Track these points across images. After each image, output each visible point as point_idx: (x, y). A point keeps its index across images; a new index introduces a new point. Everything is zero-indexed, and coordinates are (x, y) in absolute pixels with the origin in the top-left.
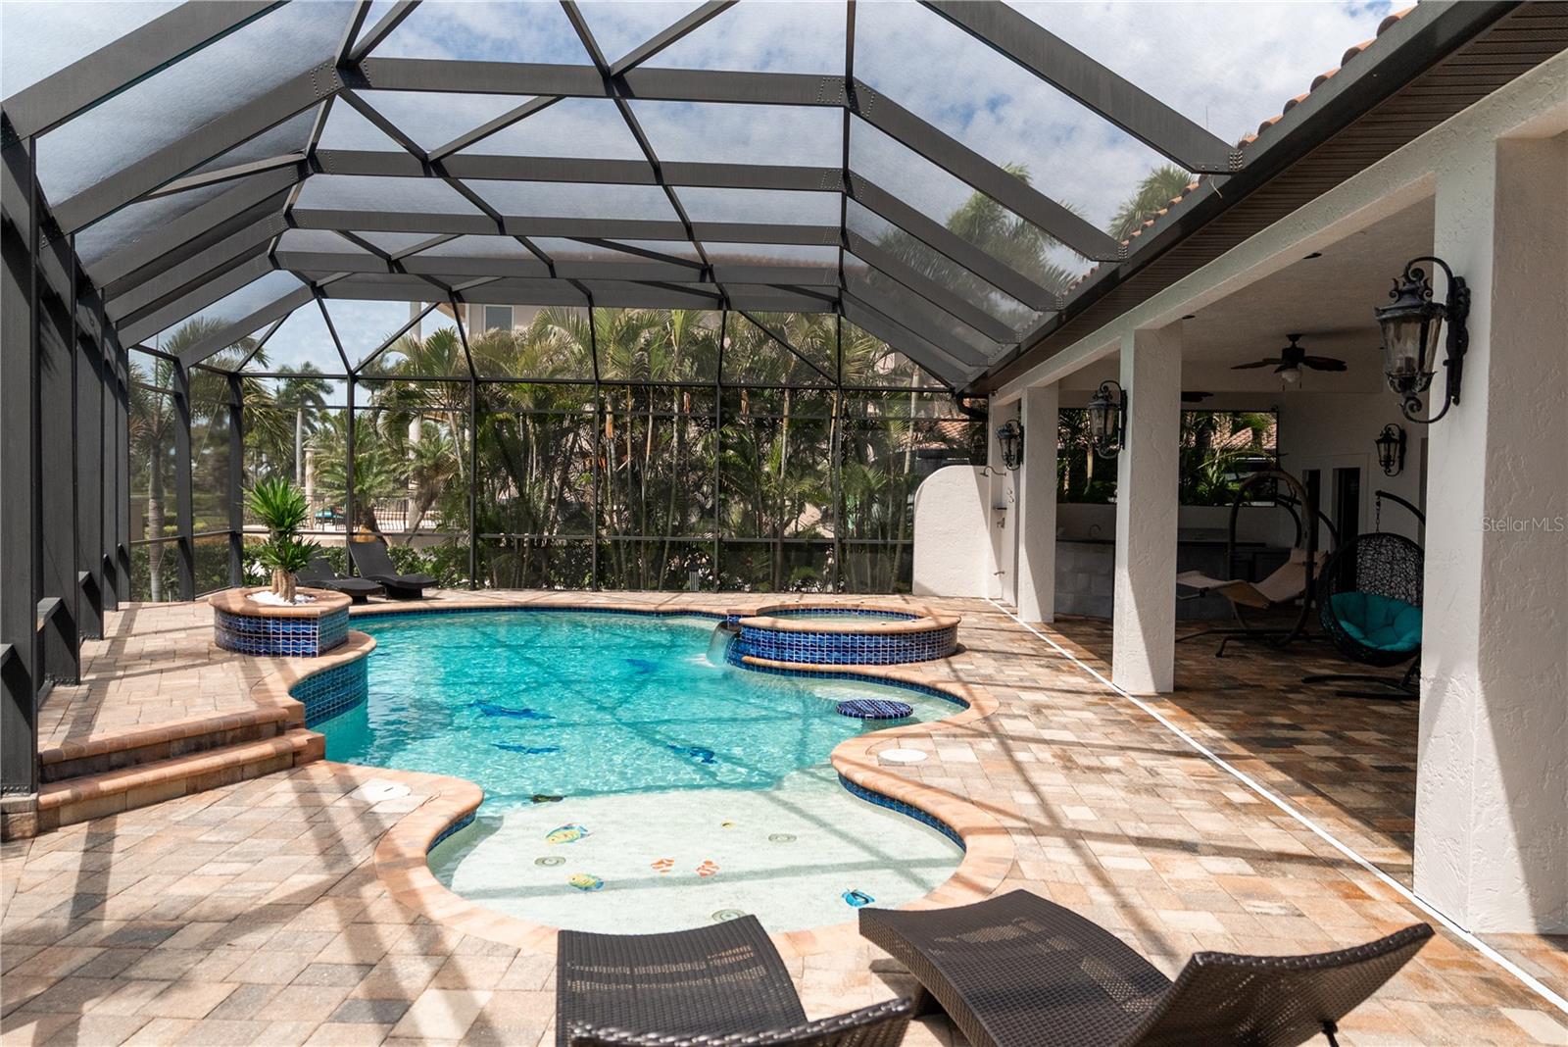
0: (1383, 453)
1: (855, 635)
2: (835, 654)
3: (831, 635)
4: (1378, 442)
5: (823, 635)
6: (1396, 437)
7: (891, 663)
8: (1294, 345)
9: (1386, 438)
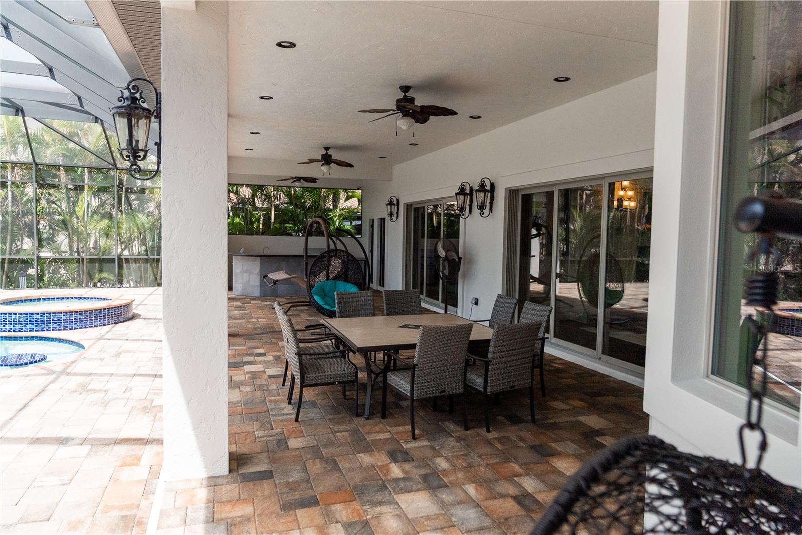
0: (390, 211)
1: (44, 313)
2: (30, 326)
3: (27, 314)
4: (387, 205)
5: (21, 314)
6: (395, 202)
7: (70, 329)
8: (327, 153)
9: (391, 203)
